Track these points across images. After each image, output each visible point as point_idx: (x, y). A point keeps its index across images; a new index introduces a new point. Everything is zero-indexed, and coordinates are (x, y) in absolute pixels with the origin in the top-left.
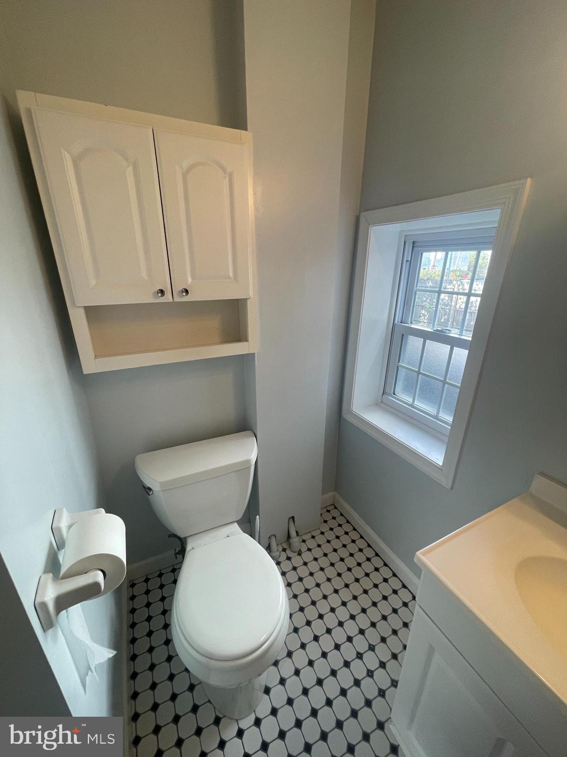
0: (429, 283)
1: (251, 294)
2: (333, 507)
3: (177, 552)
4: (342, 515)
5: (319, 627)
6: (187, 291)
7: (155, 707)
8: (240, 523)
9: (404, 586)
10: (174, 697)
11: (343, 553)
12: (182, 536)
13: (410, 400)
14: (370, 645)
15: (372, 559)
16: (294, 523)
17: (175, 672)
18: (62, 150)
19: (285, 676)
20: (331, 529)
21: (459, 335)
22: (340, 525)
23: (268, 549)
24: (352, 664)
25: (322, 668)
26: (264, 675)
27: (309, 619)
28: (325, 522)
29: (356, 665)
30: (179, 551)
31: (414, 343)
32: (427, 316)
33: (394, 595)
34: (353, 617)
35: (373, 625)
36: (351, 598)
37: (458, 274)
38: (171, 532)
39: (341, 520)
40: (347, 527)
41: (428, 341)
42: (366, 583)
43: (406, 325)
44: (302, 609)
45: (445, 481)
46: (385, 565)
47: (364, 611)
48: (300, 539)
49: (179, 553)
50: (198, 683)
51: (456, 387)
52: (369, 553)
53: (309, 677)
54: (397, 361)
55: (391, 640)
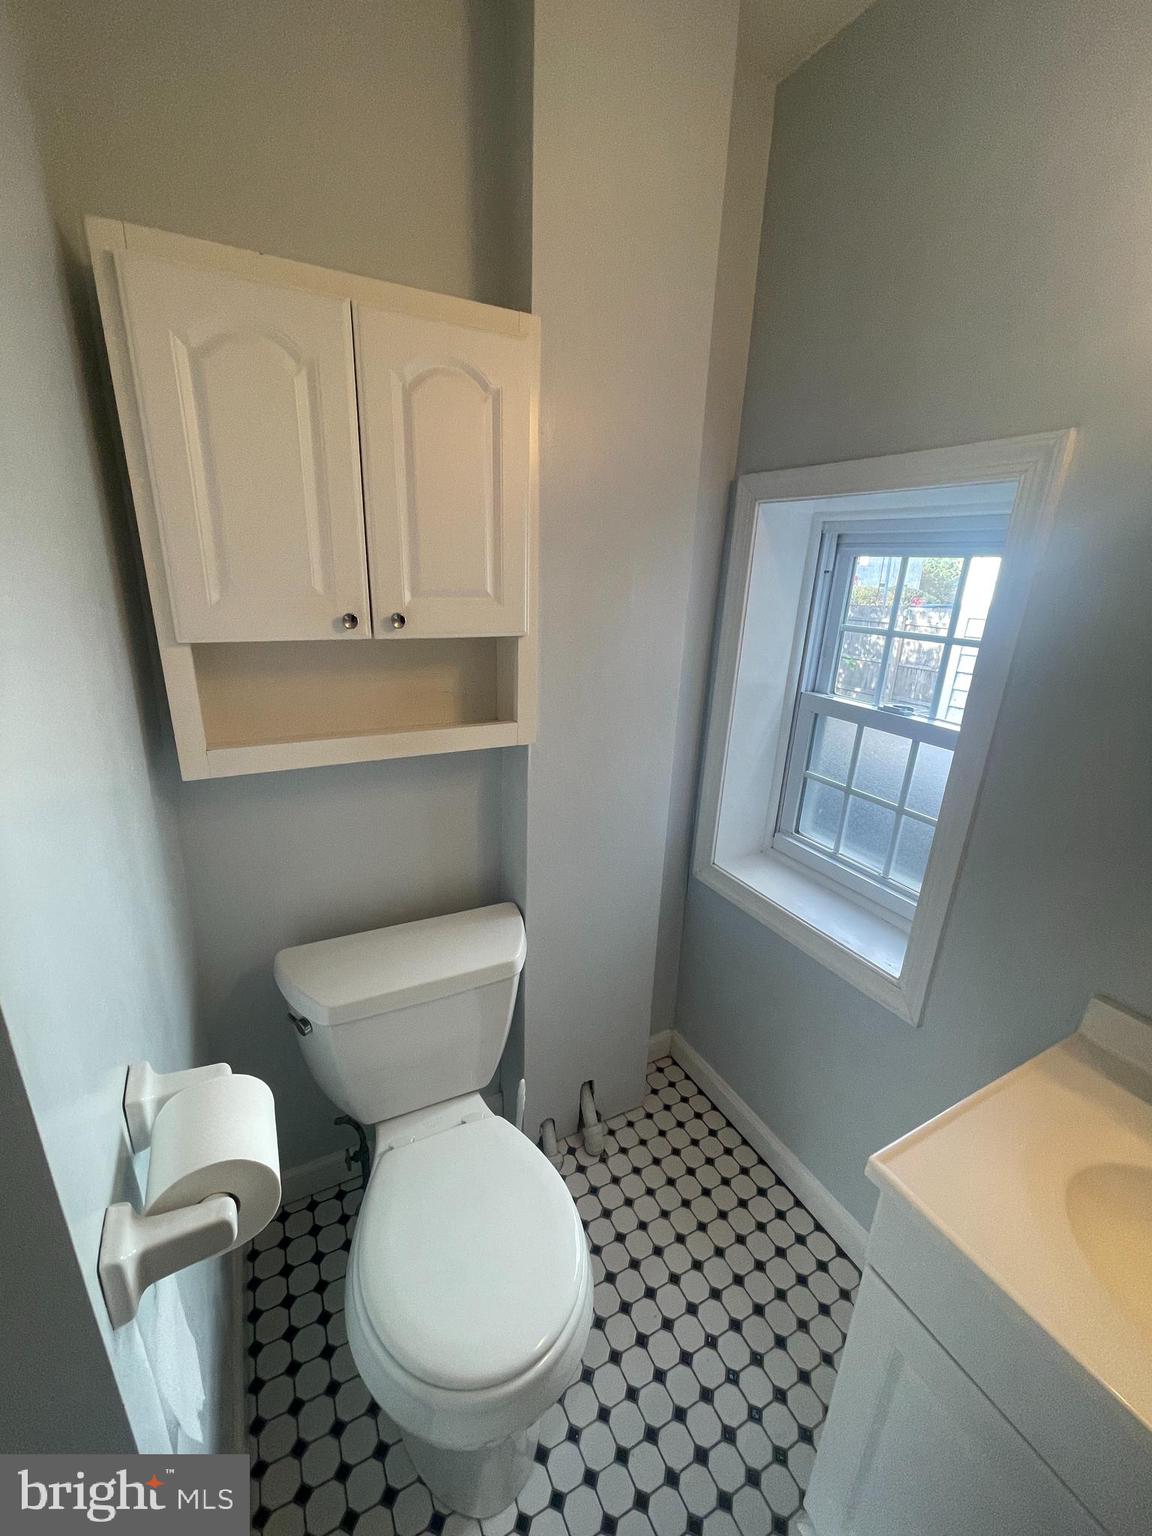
1: (527, 628)
2: (670, 1061)
3: (352, 1154)
4: (687, 1077)
5: (646, 1316)
6: (402, 620)
7: (303, 1495)
8: (485, 1093)
9: (819, 1228)
10: (343, 1472)
11: (693, 1157)
12: (366, 1119)
13: (829, 845)
14: (753, 1354)
15: (752, 1171)
16: (592, 1094)
17: (345, 1418)
18: (171, 333)
19: (579, 1423)
20: (667, 1108)
21: (929, 718)
22: (685, 1100)
23: (541, 1145)
24: (717, 1394)
25: (656, 1405)
27: (627, 1299)
28: (655, 1092)
29: (726, 1396)
30: (355, 1154)
31: (838, 733)
33: (798, 1247)
34: (716, 1294)
35: (759, 1310)
36: (712, 1253)
38: (344, 1113)
39: (687, 1089)
40: (699, 1104)
41: (867, 730)
42: (742, 1222)
43: (823, 696)
44: (610, 1278)
45: (906, 1010)
46: (779, 1182)
47: (738, 1280)
48: (603, 1128)
49: (355, 1158)
50: (397, 1439)
51: (928, 821)
52: (745, 1157)
53: (628, 1424)
54: (805, 767)
55: (796, 1341)
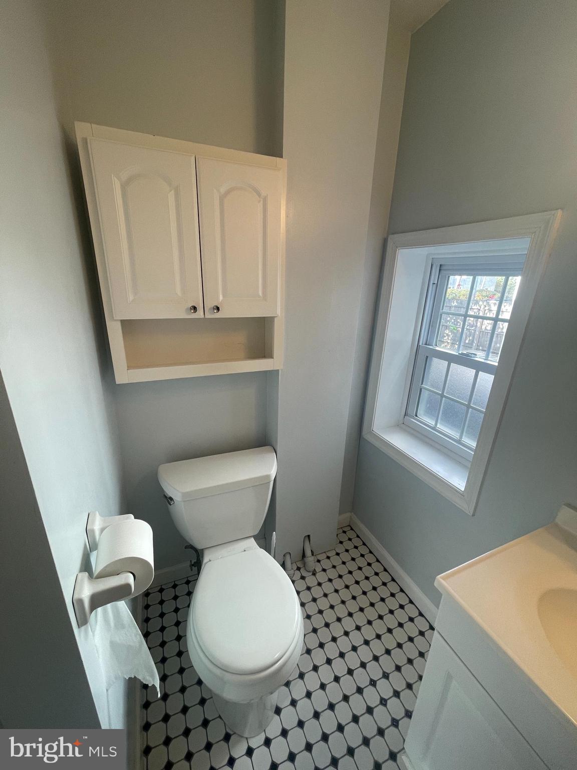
0: (454, 303)
1: (279, 312)
2: (349, 528)
3: (193, 563)
4: (358, 536)
5: (331, 650)
6: (218, 309)
7: (166, 718)
8: (256, 538)
9: (421, 614)
10: (185, 710)
11: (358, 575)
12: (199, 546)
13: (432, 422)
14: (384, 673)
15: (388, 584)
16: (310, 542)
17: (187, 685)
18: (113, 176)
19: (296, 697)
20: (347, 551)
21: (485, 359)
22: (356, 547)
23: (283, 565)
24: (365, 690)
25: (334, 693)
26: (275, 695)
28: (341, 542)
29: (369, 692)
31: (438, 366)
32: (451, 336)
33: (410, 623)
34: (367, 643)
35: (388, 652)
36: (366, 622)
37: (484, 294)
38: (189, 543)
39: (357, 542)
40: (363, 550)
41: (452, 365)
42: (382, 608)
43: (431, 347)
44: (315, 631)
45: (467, 508)
46: (402, 590)
47: (378, 637)
48: (314, 558)
49: (194, 565)
50: (210, 697)
51: (481, 412)
52: (385, 577)
53: (320, 701)
54: (421, 383)
55: (406, 669)
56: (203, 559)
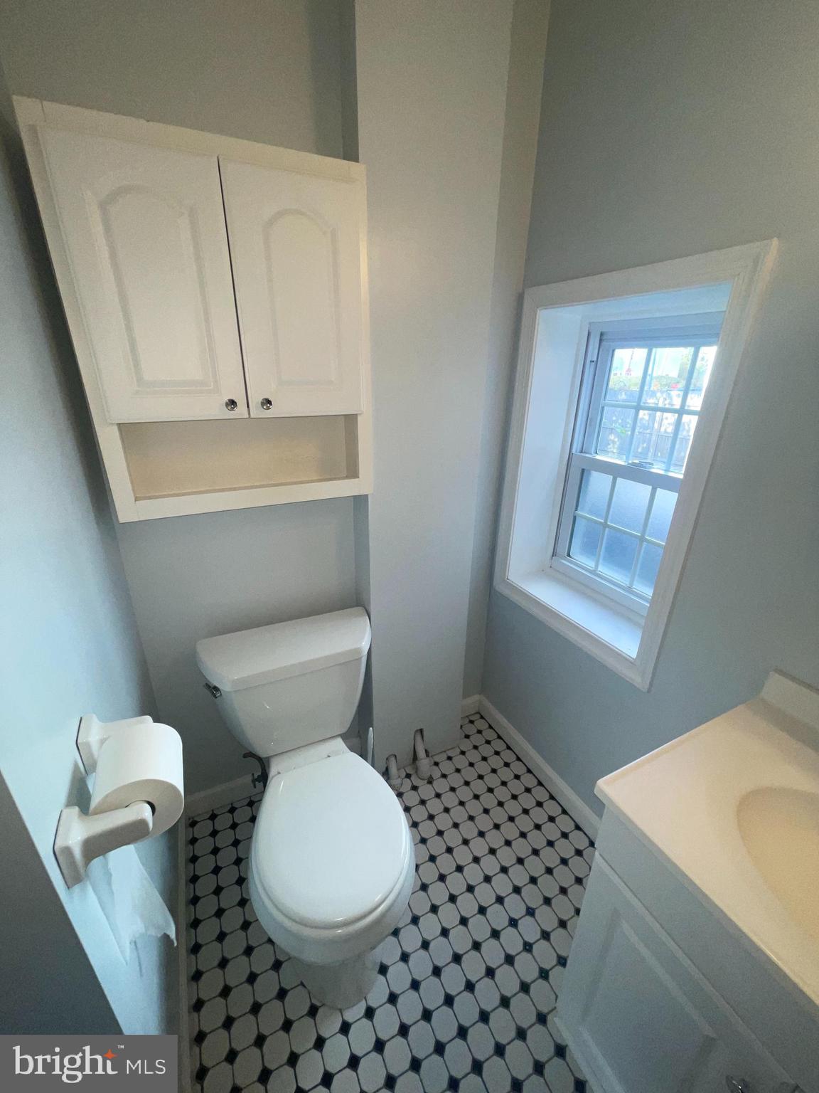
0: (621, 395)
1: (363, 408)
2: (478, 716)
3: (256, 776)
4: (490, 727)
5: (456, 883)
6: (269, 402)
7: (226, 992)
8: (345, 737)
9: (578, 828)
10: (252, 978)
11: (492, 781)
12: (263, 754)
13: (590, 564)
14: (528, 908)
15: (533, 790)
16: (423, 738)
17: (253, 944)
18: (84, 188)
19: (408, 949)
20: (476, 747)
21: (665, 470)
22: (488, 742)
23: (386, 774)
24: (502, 934)
25: (460, 939)
26: (380, 949)
27: (443, 872)
28: (467, 737)
29: (508, 935)
30: (258, 777)
31: (599, 483)
32: (618, 443)
33: (563, 840)
34: (504, 870)
35: (533, 880)
37: (664, 382)
38: (248, 749)
39: (490, 735)
40: (498, 745)
41: (619, 480)
42: (524, 823)
43: (587, 455)
44: (432, 859)
45: (639, 680)
46: (552, 797)
47: (520, 861)
48: (430, 760)
49: (258, 779)
50: (287, 958)
51: (659, 545)
52: (529, 781)
53: (441, 952)
54: (574, 509)
55: (558, 901)
56: (269, 771)
